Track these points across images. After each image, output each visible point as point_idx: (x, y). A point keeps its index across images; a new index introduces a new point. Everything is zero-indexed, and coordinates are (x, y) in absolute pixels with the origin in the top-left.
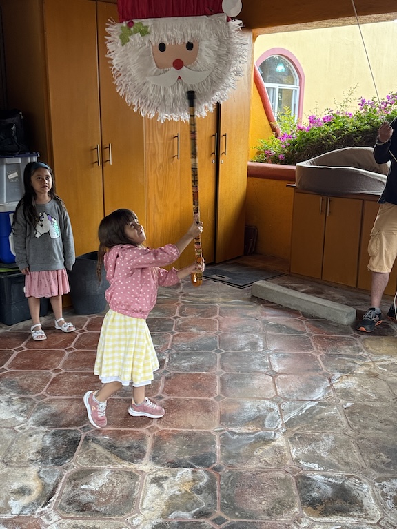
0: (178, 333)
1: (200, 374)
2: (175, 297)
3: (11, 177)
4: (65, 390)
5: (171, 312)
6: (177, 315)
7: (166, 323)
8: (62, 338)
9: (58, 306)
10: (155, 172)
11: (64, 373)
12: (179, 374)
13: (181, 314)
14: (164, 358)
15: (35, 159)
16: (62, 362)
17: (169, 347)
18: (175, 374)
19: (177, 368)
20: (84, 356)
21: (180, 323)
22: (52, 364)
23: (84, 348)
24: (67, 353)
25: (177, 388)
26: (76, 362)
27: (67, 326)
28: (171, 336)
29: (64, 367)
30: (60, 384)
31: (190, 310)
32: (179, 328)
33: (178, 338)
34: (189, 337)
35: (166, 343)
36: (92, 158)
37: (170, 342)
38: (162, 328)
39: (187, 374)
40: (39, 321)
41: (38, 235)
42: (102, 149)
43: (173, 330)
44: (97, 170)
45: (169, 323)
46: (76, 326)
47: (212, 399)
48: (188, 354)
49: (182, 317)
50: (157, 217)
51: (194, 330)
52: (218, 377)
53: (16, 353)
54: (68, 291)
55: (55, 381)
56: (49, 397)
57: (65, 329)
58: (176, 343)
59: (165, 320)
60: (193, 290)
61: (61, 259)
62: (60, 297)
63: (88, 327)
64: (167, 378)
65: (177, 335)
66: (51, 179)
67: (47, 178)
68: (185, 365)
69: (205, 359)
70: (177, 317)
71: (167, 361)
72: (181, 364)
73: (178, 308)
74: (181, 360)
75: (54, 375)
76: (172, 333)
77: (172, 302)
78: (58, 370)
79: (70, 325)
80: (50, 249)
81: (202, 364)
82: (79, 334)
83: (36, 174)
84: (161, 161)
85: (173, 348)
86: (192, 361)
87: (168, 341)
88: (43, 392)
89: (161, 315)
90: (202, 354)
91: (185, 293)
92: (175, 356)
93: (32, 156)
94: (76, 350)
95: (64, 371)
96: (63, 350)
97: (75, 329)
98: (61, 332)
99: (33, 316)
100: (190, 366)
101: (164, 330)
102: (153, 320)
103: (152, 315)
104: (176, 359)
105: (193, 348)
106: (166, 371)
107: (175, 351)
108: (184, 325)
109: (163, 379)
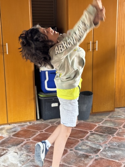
0: (116, 136)
1: (114, 161)
5: (119, 125)
6: (121, 127)
12: (103, 158)
14: (101, 148)
17: (107, 143)
18: (101, 159)
19: (105, 155)
21: (121, 131)
32: (118, 134)
33: (114, 139)
34: (120, 139)
35: (106, 141)
37: (109, 140)
38: (110, 132)
39: (107, 160)
42: (93, 43)
43: (115, 134)
45: (115, 130)
48: (115, 149)
49: (123, 128)
50: (123, 76)
52: (123, 165)
53: (39, 133)
58: (111, 142)
59: (114, 129)
64: (96, 160)
65: (115, 138)
68: (109, 154)
69: (122, 153)
70: (121, 128)
71: (101, 150)
72: (107, 153)
73: (124, 124)
74: (108, 151)
76: (113, 136)
77: (123, 120)
81: (118, 156)
85: (109, 144)
86: (114, 153)
87: (108, 140)
89: (113, 125)
90: (122, 150)
92: (107, 148)
100: (112, 156)
101: (110, 134)
102: (107, 128)
103: (108, 125)
104: (106, 150)
105: (119, 146)
106: (97, 156)
107: (108, 146)
108: (122, 132)
109: (94, 159)
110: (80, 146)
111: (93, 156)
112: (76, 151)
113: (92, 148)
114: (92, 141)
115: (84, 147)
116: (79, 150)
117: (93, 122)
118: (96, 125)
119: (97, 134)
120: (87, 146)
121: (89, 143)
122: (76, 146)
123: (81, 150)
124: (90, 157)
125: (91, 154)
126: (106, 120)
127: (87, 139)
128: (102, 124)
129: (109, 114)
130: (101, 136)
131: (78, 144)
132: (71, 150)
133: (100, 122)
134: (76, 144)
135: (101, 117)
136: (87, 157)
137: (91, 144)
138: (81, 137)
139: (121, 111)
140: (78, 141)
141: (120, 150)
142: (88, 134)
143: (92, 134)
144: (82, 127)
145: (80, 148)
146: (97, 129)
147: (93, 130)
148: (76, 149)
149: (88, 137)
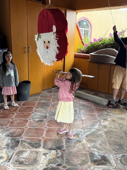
0: (52, 107)
2: (51, 95)
4: (15, 125)
5: (49, 100)
6: (51, 101)
7: (48, 104)
8: (14, 109)
9: (13, 98)
11: (15, 120)
13: (53, 101)
14: (47, 115)
15: (6, 51)
16: (14, 116)
17: (49, 112)
18: (51, 120)
19: (51, 118)
20: (21, 114)
21: (52, 104)
22: (11, 117)
23: (21, 112)
24: (16, 113)
25: (51, 125)
26: (19, 116)
27: (16, 105)
28: (50, 108)
29: (15, 118)
30: (13, 123)
31: (55, 100)
32: (52, 106)
36: (25, 50)
37: (49, 110)
38: (47, 105)
40: (6, 103)
41: (7, 75)
42: (28, 48)
44: (26, 54)
46: (19, 105)
50: (45, 70)
54: (16, 93)
55: (12, 122)
56: (10, 128)
57: (15, 106)
58: (51, 110)
59: (48, 103)
60: (56, 93)
61: (14, 83)
62: (14, 95)
63: (23, 105)
64: (48, 122)
66: (11, 57)
67: (10, 57)
68: (54, 117)
70: (51, 102)
73: (52, 99)
75: (11, 120)
76: (50, 107)
77: (50, 97)
78: (13, 119)
79: (17, 104)
80: (11, 80)
82: (20, 107)
83: (7, 55)
88: (8, 126)
89: (46, 101)
91: (54, 94)
92: (51, 114)
93: (5, 49)
94: (19, 112)
95: (15, 119)
96: (14, 112)
97: (18, 106)
98: (14, 106)
99: (5, 101)
101: (47, 106)
102: (43, 103)
103: (43, 101)
104: (51, 115)
106: (48, 119)
108: (54, 104)
110: (34, 116)
111: (45, 120)
112: (33, 119)
113: (42, 116)
114: (39, 112)
115: (37, 116)
116: (34, 118)
117: (32, 101)
118: (36, 103)
119: (40, 108)
120: (38, 115)
121: (38, 114)
123: (36, 118)
125: (44, 119)
126: (40, 99)
127: (36, 111)
128: (39, 101)
129: (39, 95)
130: (43, 108)
131: (32, 115)
132: (30, 119)
133: (37, 100)
134: (30, 116)
135: (35, 97)
136: (42, 121)
137: (40, 114)
138: (31, 111)
139: (45, 92)
140: (31, 114)
142: (35, 108)
143: (37, 108)
144: (27, 105)
145: (35, 117)
146: (38, 105)
147: (36, 106)
148: (33, 118)
149: (35, 110)
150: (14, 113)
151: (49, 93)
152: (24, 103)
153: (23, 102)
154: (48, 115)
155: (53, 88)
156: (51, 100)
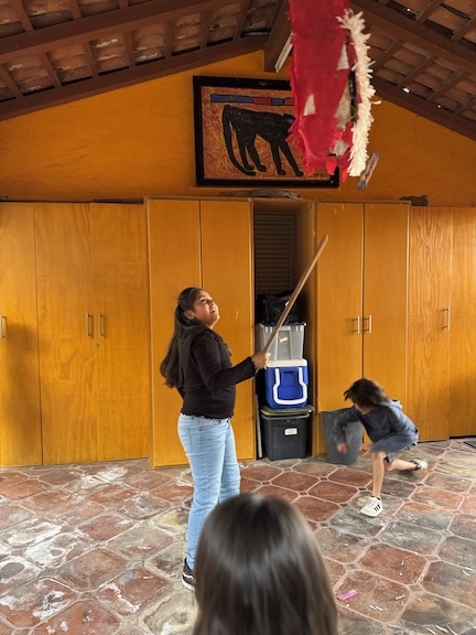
0: (412, 501)
1: (409, 554)
2: (433, 463)
3: (282, 341)
5: (418, 478)
6: (422, 482)
7: (406, 488)
8: (304, 482)
10: (422, 340)
12: (388, 546)
13: (428, 482)
14: (383, 524)
17: (393, 515)
18: (384, 546)
19: (390, 540)
20: (311, 503)
21: (421, 491)
23: (315, 495)
24: (299, 496)
25: (376, 562)
28: (404, 503)
31: (439, 480)
32: (416, 497)
33: (409, 507)
34: (420, 508)
35: (393, 510)
36: (352, 327)
37: (398, 509)
38: (399, 492)
39: (396, 550)
42: (363, 319)
43: (409, 498)
44: (357, 337)
45: (410, 489)
47: (407, 586)
48: (410, 527)
49: (426, 486)
50: (423, 382)
51: (431, 503)
52: (429, 563)
53: (262, 486)
58: (403, 512)
59: (408, 486)
60: (455, 459)
63: (332, 476)
64: (372, 548)
65: (410, 504)
68: (399, 538)
69: (426, 538)
70: (421, 485)
71: (383, 529)
72: (395, 536)
73: (428, 476)
74: (398, 532)
76: (406, 500)
81: (418, 543)
82: (320, 481)
84: (429, 330)
85: (397, 516)
86: (410, 535)
87: (396, 508)
90: (425, 531)
91: (444, 461)
92: (394, 526)
94: (308, 495)
96: (297, 492)
100: (404, 542)
101: (400, 496)
102: (394, 483)
103: (396, 477)
104: (393, 530)
105: (418, 522)
106: (375, 540)
107: (397, 520)
108: (423, 494)
109: (368, 547)
110: (341, 518)
111: (367, 538)
112: (332, 527)
113: (365, 524)
115: (349, 521)
116: (339, 525)
122: (332, 517)
123: (343, 525)
124: (361, 541)
125: (363, 536)
127: (354, 503)
131: (338, 512)
132: (323, 525)
134: (332, 513)
136: (355, 540)
138: (342, 500)
140: (337, 508)
141: (421, 530)
142: (356, 495)
143: (364, 494)
144: (344, 478)
145: (341, 521)
147: (365, 487)
148: (333, 524)
149: (357, 500)
150: (296, 495)
151: (430, 455)
152: (337, 472)
153: (336, 468)
154: (384, 526)
155: (453, 442)
156: (421, 479)
